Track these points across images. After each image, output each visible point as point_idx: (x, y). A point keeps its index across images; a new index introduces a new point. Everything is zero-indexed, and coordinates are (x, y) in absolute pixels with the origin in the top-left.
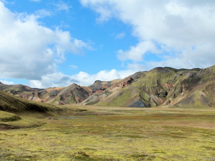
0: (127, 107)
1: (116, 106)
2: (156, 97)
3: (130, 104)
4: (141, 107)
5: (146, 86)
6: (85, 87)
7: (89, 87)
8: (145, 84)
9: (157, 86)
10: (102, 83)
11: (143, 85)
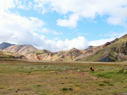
0: (97, 62)
1: (91, 61)
2: (123, 55)
3: (100, 60)
4: (106, 61)
5: (117, 47)
6: (81, 50)
7: (84, 50)
8: (117, 46)
9: (125, 47)
10: (93, 47)
11: (115, 46)
